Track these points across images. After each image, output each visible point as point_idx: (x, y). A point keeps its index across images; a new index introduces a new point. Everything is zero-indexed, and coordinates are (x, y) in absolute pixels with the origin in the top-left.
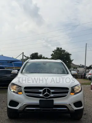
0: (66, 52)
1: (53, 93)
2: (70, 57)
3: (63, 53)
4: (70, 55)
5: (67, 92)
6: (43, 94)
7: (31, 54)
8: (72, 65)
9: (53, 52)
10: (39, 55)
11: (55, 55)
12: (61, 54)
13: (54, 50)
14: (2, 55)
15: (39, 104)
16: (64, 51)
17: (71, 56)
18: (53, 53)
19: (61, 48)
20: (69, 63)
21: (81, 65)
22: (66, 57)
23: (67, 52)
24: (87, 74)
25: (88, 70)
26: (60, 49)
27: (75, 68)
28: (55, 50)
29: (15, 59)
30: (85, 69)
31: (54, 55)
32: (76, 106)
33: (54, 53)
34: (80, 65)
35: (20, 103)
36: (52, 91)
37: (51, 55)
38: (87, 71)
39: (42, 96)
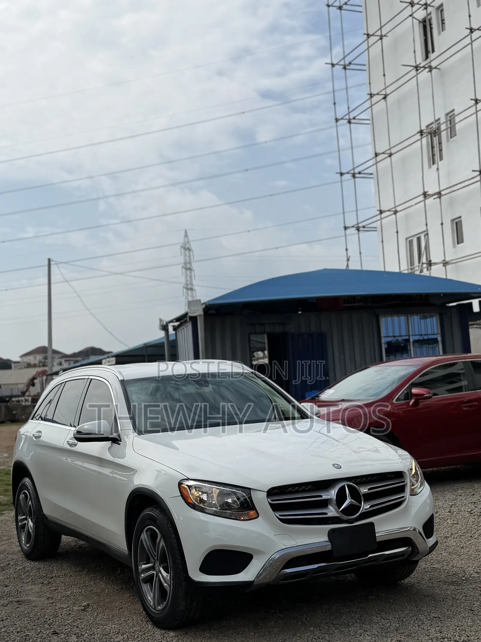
1: (368, 497)
5: (402, 489)
6: (339, 505)
15: (329, 548)
35: (257, 552)
36: (364, 490)
39: (337, 515)
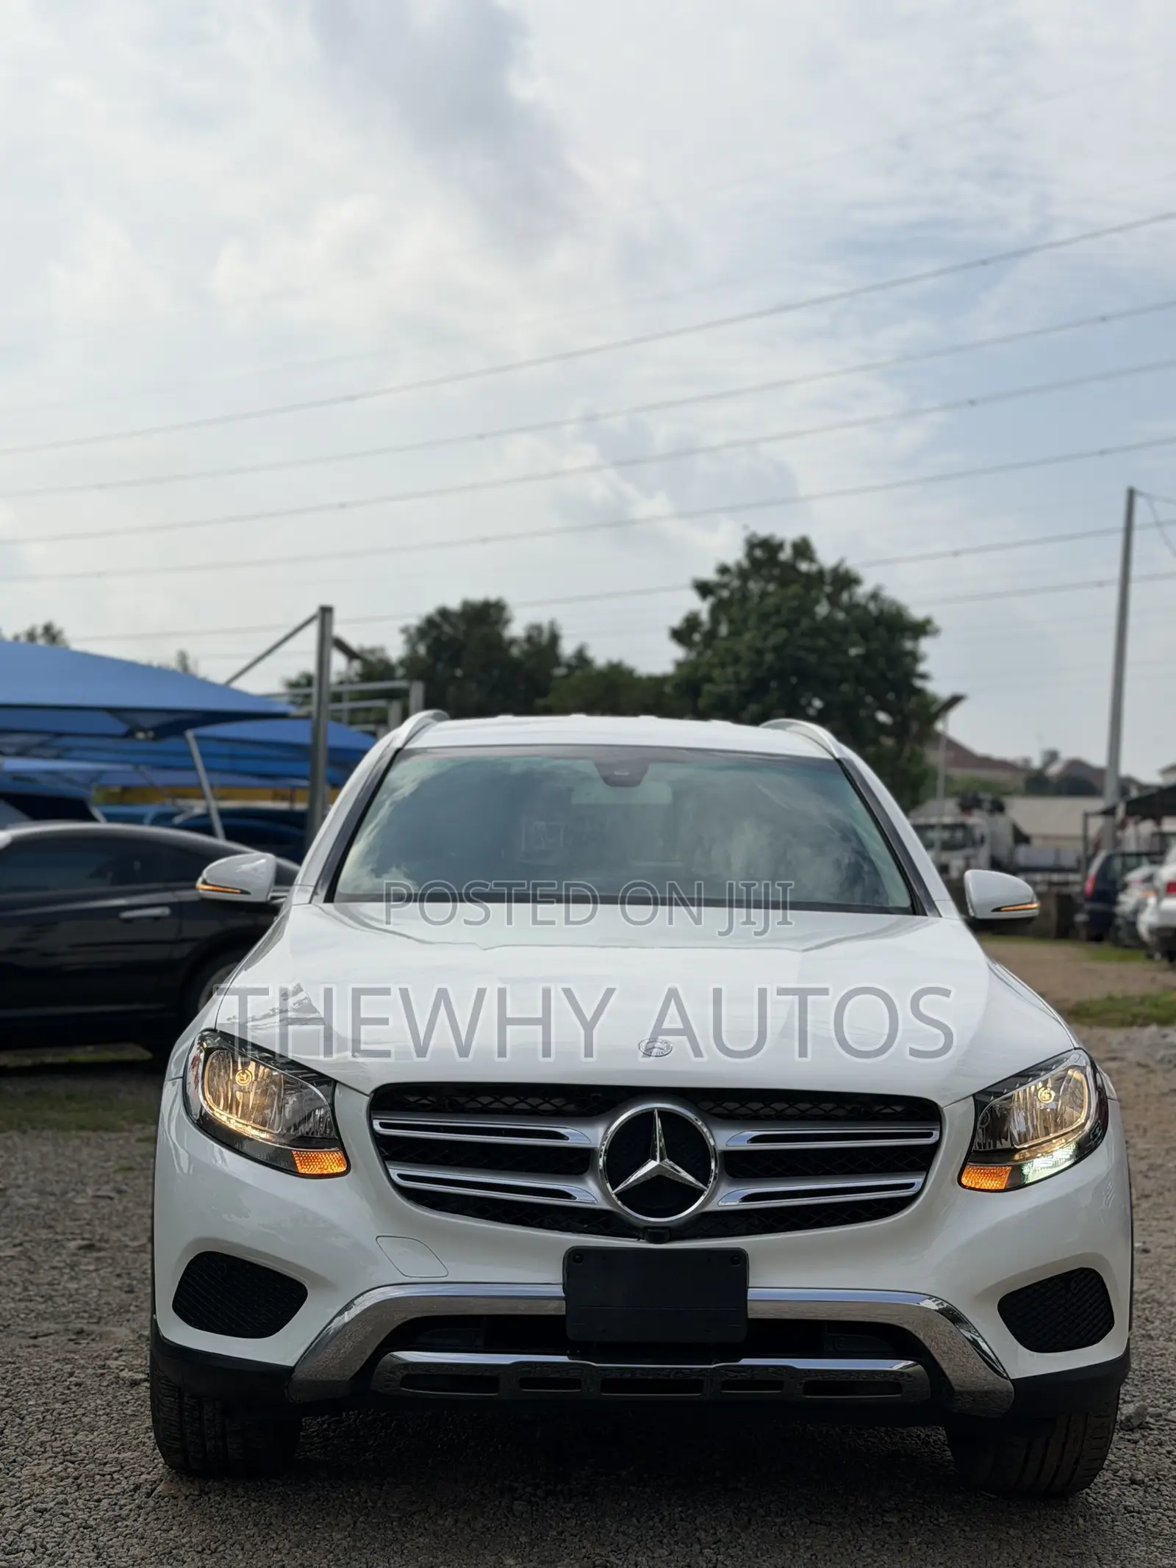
0: (862, 591)
1: (739, 1166)
2: (915, 657)
3: (822, 609)
4: (922, 629)
5: (921, 1160)
6: (615, 1173)
7: (414, 621)
8: (935, 757)
9: (704, 589)
10: (516, 629)
11: (724, 630)
12: (805, 623)
13: (710, 575)
14: (48, 629)
15: (559, 1308)
16: (845, 580)
17: (925, 645)
18: (703, 607)
19: (803, 549)
20: (899, 731)
21: (1052, 756)
22: (866, 658)
23: (875, 596)
24: (1135, 876)
25: (1147, 827)
26: (786, 555)
27: (986, 797)
28: (724, 570)
29: (225, 688)
30: (1109, 812)
31: (711, 635)
32: (1035, 1340)
33: (714, 611)
34: (1037, 763)
35: (322, 1282)
36: (725, 1139)
37: (681, 635)
38: (1131, 846)
39: (604, 1205)
